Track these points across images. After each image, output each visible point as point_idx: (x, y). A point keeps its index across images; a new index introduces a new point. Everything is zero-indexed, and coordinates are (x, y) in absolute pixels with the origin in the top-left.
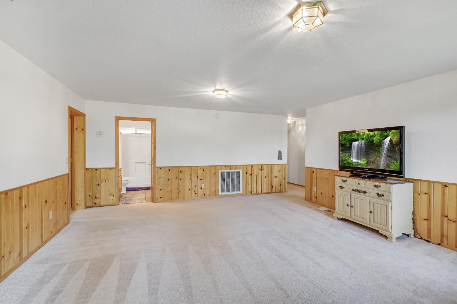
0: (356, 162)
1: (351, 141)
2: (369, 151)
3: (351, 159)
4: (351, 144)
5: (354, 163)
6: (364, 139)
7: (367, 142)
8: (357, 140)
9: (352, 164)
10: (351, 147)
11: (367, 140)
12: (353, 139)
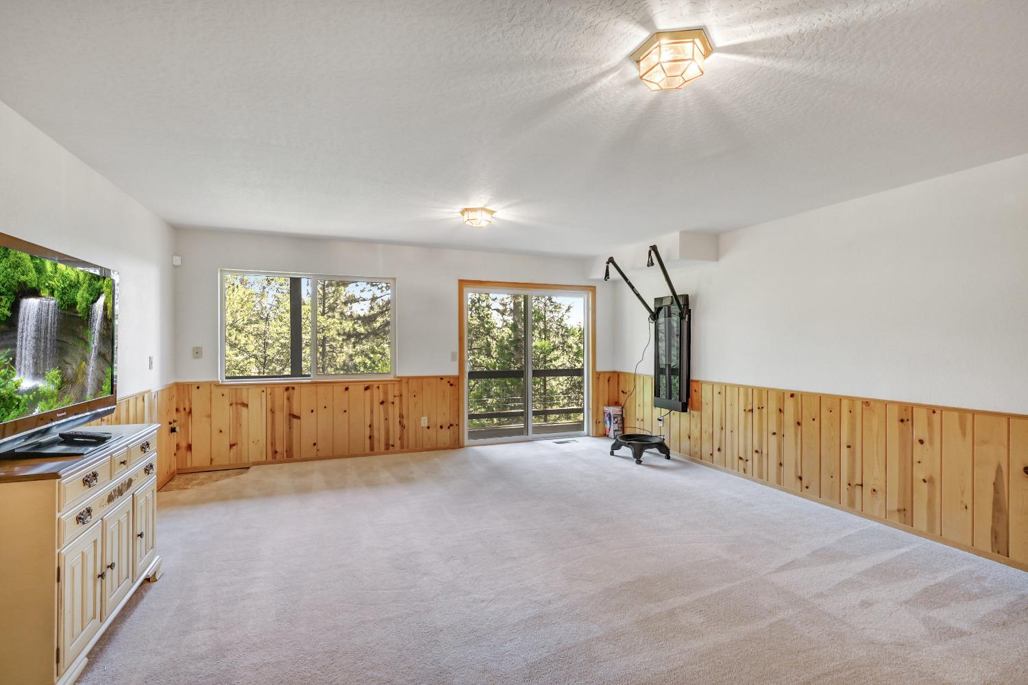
0: (29, 392)
1: (15, 293)
2: (65, 339)
3: (15, 379)
4: (15, 308)
5: (26, 396)
6: (56, 292)
7: (62, 306)
8: (35, 293)
9: (19, 400)
10: (17, 321)
11: (62, 299)
12: (25, 283)
